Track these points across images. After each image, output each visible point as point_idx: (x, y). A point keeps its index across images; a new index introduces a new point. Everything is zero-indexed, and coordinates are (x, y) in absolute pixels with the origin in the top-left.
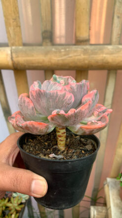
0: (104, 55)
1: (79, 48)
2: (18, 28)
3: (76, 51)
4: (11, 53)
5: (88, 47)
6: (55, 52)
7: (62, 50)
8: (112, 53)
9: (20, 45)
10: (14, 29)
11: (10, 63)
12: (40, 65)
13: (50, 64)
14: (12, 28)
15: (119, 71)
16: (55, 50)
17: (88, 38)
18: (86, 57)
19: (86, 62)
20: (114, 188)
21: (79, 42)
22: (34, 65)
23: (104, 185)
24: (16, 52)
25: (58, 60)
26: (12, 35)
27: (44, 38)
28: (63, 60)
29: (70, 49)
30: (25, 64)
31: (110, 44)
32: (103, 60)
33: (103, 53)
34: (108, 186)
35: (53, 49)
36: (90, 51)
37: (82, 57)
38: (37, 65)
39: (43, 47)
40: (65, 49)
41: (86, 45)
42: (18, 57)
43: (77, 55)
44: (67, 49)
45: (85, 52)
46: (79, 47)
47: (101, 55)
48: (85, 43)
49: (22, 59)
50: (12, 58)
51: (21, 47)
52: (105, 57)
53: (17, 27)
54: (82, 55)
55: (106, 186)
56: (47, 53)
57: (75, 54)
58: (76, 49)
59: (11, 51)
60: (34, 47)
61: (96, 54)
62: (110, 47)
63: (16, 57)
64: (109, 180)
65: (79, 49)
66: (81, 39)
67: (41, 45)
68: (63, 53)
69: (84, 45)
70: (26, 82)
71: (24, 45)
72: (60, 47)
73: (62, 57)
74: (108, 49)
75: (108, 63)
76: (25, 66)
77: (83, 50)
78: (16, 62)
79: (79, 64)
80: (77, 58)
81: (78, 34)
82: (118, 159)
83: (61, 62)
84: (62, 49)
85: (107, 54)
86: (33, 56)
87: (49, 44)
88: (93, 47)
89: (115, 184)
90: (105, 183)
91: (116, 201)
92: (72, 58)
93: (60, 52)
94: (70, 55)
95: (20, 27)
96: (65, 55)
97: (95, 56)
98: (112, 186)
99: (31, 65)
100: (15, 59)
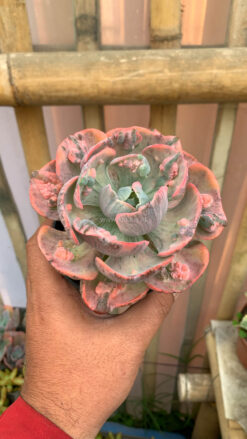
0: (215, 71)
1: (160, 55)
2: (20, 8)
3: (152, 62)
4: (9, 68)
5: (179, 52)
6: (108, 65)
7: (123, 61)
8: (231, 67)
9: (27, 51)
10: (11, 12)
11: (7, 91)
12: (73, 93)
13: (96, 91)
14: (7, 9)
15: (242, 106)
16: (107, 61)
17: (177, 31)
18: (174, 74)
19: (176, 86)
20: (225, 339)
21: (157, 41)
22: (60, 94)
23: (206, 333)
24: (20, 65)
25: (114, 83)
26: (6, 26)
27: (80, 33)
28: (124, 82)
29: (140, 58)
30: (41, 92)
31: (225, 45)
32: (211, 82)
33: (211, 65)
34: (214, 336)
35: (102, 59)
36: (183, 62)
37: (167, 74)
38: (66, 94)
39: (79, 55)
40: (128, 57)
41: (173, 47)
42: (24, 76)
43: (155, 71)
44: (134, 59)
45: (173, 63)
46: (160, 52)
47: (208, 71)
48: (171, 43)
49: (34, 82)
50: (11, 80)
51: (29, 55)
52: (216, 76)
53: (18, 5)
54: (166, 71)
55: (209, 336)
56: (88, 67)
57: (152, 69)
58: (152, 57)
59: (8, 63)
60: (60, 54)
61: (196, 67)
62: (226, 52)
63: (21, 78)
64: (215, 324)
65: (160, 58)
66: (162, 34)
67: (73, 49)
68: (124, 67)
69: (168, 48)
70: (44, 132)
71: (36, 49)
72: (117, 54)
73: (122, 75)
74: (224, 57)
75: (223, 87)
76: (41, 96)
77: (168, 59)
78: (21, 89)
79: (160, 90)
80: (155, 76)
81: (155, 23)
82: (234, 285)
83: (119, 87)
84: (123, 57)
85: (220, 68)
86: (57, 74)
87: (92, 46)
88: (190, 52)
89: (227, 330)
90: (206, 330)
91: (229, 364)
92: (143, 78)
93: (118, 64)
94: (141, 72)
95: (24, 5)
96: (129, 71)
97: (195, 73)
98: (221, 336)
99: (53, 94)
100: (18, 83)
